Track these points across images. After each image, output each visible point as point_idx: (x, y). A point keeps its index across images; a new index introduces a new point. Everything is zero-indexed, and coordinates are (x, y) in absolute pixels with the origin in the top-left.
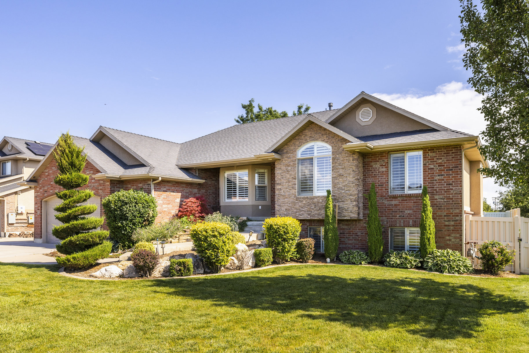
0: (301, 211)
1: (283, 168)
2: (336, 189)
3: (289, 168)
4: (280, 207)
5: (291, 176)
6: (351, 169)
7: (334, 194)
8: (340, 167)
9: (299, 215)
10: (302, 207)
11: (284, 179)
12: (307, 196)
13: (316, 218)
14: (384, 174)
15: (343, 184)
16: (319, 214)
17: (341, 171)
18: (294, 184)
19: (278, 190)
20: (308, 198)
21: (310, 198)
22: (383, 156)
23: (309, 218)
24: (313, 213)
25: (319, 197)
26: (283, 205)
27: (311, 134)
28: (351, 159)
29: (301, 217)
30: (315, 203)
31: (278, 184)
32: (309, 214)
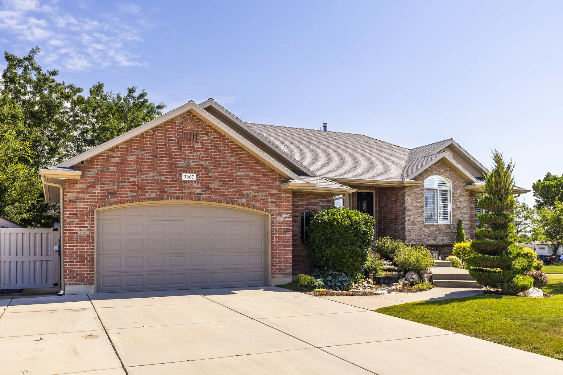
0: (429, 237)
1: (413, 195)
2: (455, 219)
3: (418, 196)
4: (410, 233)
5: (420, 204)
6: (465, 203)
7: (454, 223)
8: (458, 200)
9: (427, 241)
10: (429, 234)
11: (414, 206)
12: (434, 224)
13: (440, 244)
14: (473, 209)
15: (460, 215)
16: (442, 240)
17: (459, 204)
18: (422, 212)
19: (408, 216)
20: (434, 225)
21: (435, 226)
22: (472, 195)
23: (435, 243)
24: (438, 239)
25: (442, 225)
26: (413, 231)
27: (436, 168)
28: (465, 195)
29: (428, 243)
30: (440, 231)
31: (408, 210)
32: (435, 240)
